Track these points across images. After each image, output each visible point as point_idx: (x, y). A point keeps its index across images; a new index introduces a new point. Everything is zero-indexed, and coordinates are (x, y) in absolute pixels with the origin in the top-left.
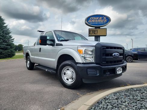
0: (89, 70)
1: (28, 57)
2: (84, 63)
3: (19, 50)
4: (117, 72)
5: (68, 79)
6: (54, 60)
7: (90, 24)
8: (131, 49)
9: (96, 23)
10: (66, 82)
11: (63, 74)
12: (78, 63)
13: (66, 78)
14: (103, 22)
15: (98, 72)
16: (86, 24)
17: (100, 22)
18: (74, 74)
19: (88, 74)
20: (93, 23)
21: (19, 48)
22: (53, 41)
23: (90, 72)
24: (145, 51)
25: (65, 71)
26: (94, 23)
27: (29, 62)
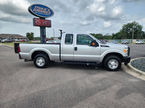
17: (45, 13)
20: (38, 13)
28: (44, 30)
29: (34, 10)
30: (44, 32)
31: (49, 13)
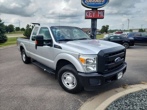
0: (91, 80)
1: (23, 50)
2: (86, 73)
3: (11, 32)
4: (117, 78)
5: (68, 84)
6: (52, 61)
7: (87, 5)
8: (128, 34)
9: (93, 4)
10: (67, 87)
11: (63, 78)
12: (79, 72)
13: (66, 83)
14: (101, 3)
15: (100, 81)
16: (82, 4)
17: (98, 3)
18: (75, 80)
19: (90, 83)
20: (90, 4)
21: (10, 28)
22: (51, 41)
23: (92, 82)
24: (141, 36)
25: (65, 76)
26: (92, 4)
27: (24, 55)
28: (95, 22)
29: (85, 2)
30: (94, 24)
31: (102, 2)
